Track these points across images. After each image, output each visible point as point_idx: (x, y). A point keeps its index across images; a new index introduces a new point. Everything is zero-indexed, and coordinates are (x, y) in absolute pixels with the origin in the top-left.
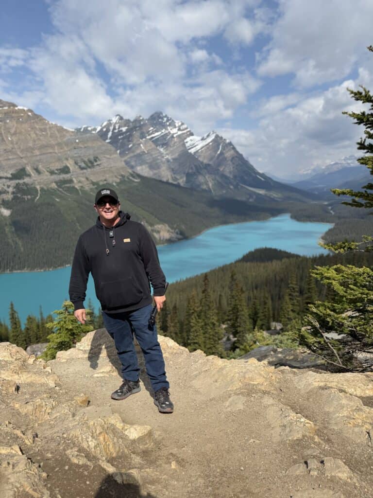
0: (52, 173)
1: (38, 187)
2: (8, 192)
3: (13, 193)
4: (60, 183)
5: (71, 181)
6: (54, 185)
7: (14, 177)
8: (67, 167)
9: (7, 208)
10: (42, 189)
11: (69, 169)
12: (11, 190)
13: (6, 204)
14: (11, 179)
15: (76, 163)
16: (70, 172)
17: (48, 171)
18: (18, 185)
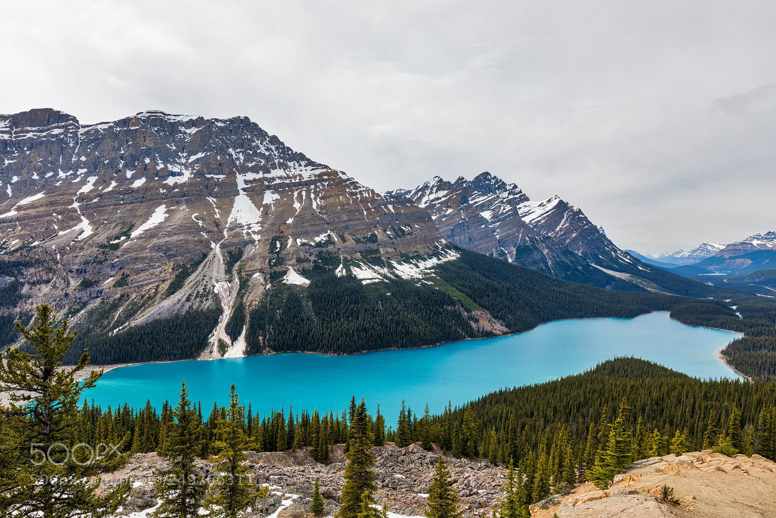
0: (358, 241)
1: (341, 257)
2: (310, 261)
3: (315, 262)
4: (366, 253)
5: (378, 251)
6: (358, 255)
7: (319, 244)
8: (375, 236)
9: (307, 277)
10: (345, 259)
11: (377, 237)
12: (313, 258)
13: (304, 273)
14: (315, 247)
15: (385, 231)
16: (378, 241)
17: (353, 239)
18: (321, 253)
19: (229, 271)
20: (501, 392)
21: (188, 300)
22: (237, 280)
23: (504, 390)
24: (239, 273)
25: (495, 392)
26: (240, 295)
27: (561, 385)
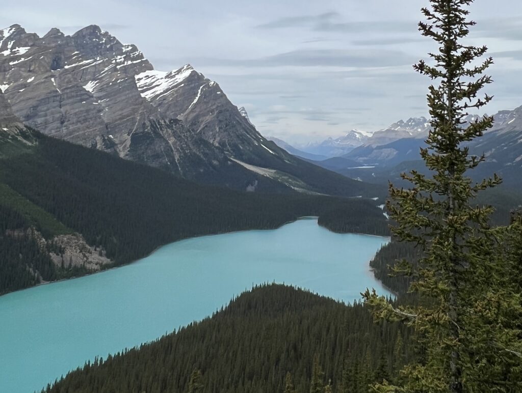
20: (87, 367)
23: (92, 362)
25: (78, 369)
27: (178, 340)
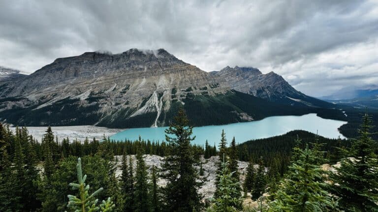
0: (200, 89)
4: (203, 93)
5: (207, 93)
6: (201, 94)
7: (187, 90)
8: (206, 87)
9: (184, 102)
10: (196, 95)
12: (186, 95)
13: (183, 100)
14: (186, 91)
15: (210, 86)
18: (188, 93)
19: (159, 100)
21: (147, 109)
22: (161, 103)
23: (252, 140)
24: (162, 100)
25: (249, 141)
26: (163, 107)
